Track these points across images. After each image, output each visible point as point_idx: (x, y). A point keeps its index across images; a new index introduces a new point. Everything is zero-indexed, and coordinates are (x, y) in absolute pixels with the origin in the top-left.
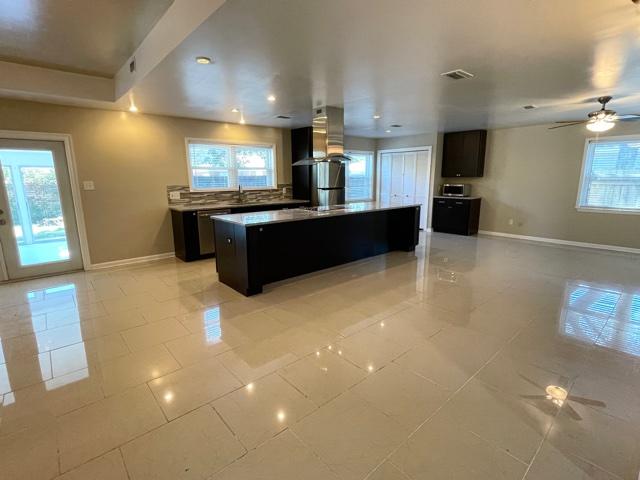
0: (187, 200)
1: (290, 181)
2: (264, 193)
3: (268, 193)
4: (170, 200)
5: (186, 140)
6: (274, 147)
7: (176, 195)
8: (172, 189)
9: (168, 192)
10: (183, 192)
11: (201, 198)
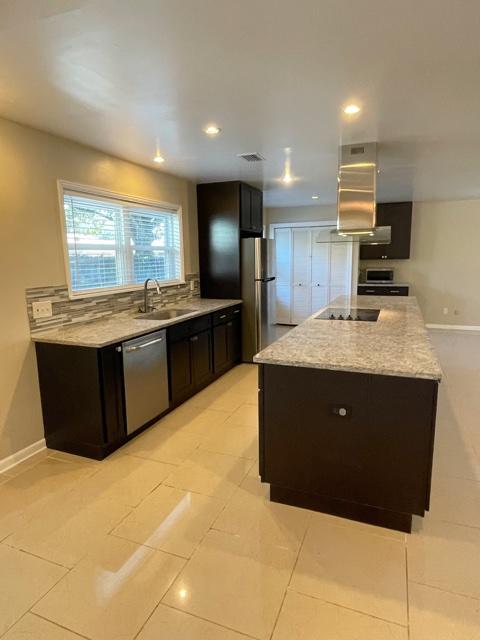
0: (64, 316)
1: (197, 271)
2: (171, 292)
3: (175, 291)
4: (32, 320)
5: (60, 184)
6: (180, 210)
7: (43, 309)
8: (35, 294)
9: (30, 302)
10: (57, 299)
11: (87, 310)
